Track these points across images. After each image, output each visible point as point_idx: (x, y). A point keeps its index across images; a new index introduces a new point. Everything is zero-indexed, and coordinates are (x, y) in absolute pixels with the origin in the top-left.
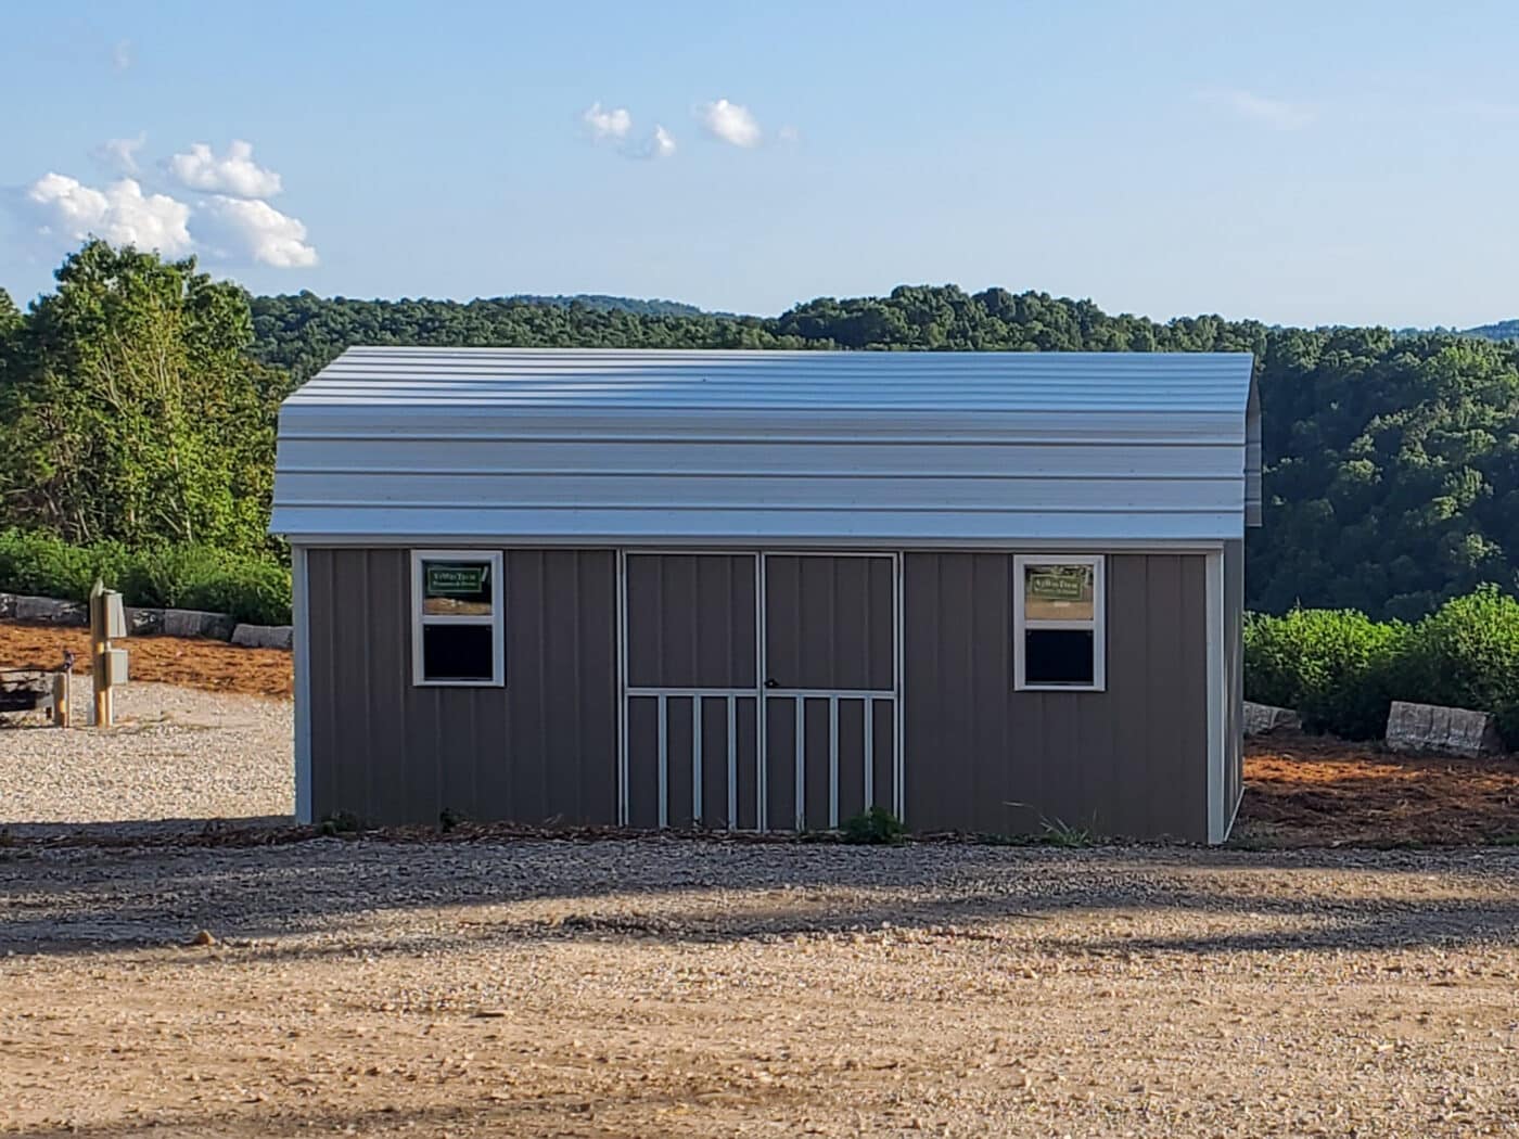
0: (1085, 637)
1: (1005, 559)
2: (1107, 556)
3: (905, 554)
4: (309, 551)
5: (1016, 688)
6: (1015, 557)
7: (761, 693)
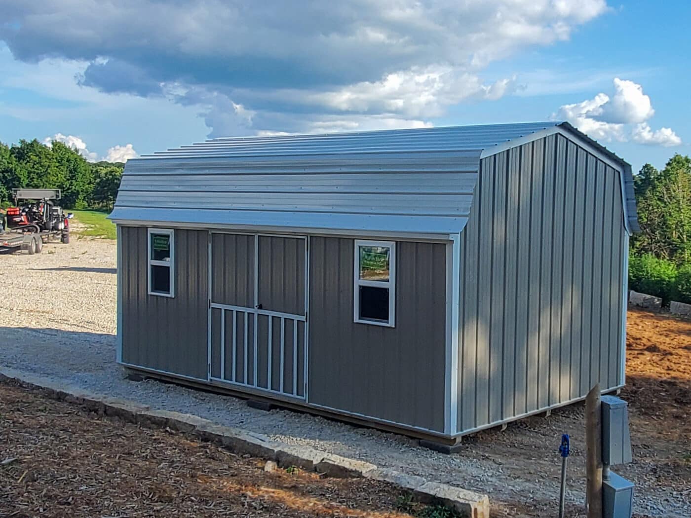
0: (385, 291)
1: (351, 241)
2: (397, 242)
3: (310, 237)
4: (122, 227)
5: (355, 321)
6: (355, 240)
7: (256, 311)
